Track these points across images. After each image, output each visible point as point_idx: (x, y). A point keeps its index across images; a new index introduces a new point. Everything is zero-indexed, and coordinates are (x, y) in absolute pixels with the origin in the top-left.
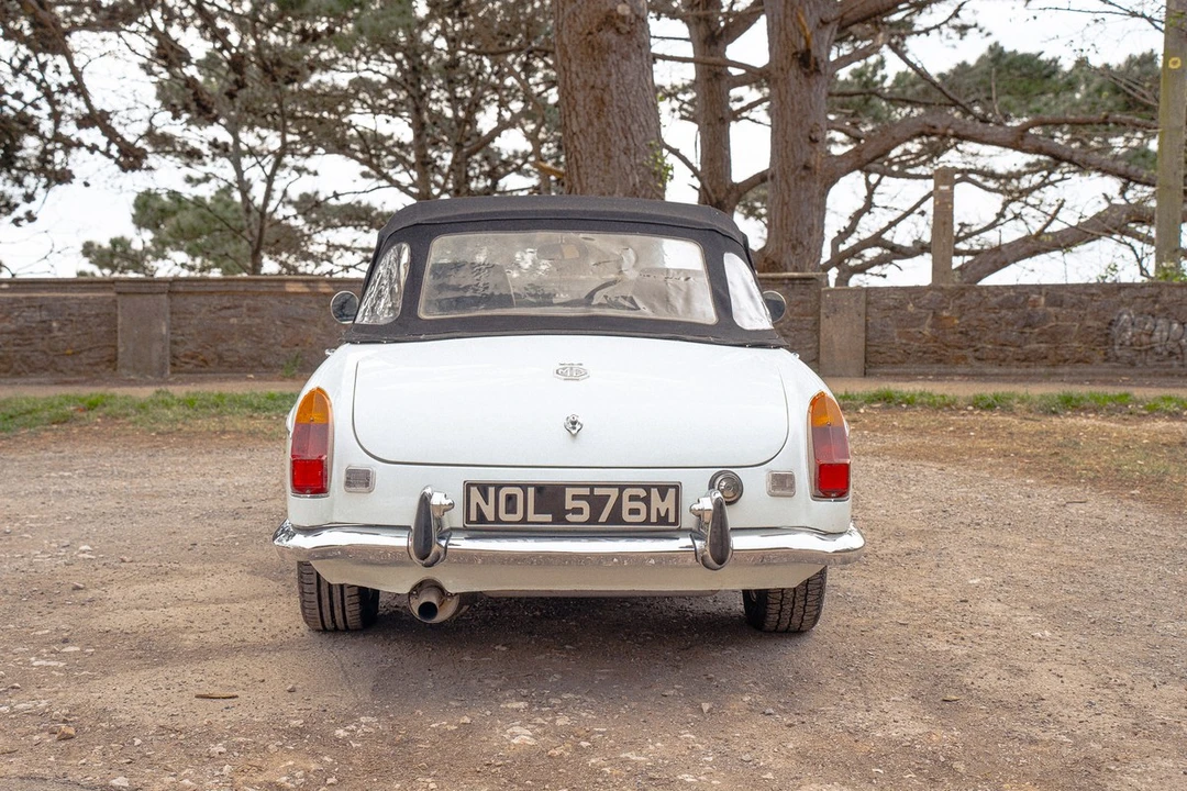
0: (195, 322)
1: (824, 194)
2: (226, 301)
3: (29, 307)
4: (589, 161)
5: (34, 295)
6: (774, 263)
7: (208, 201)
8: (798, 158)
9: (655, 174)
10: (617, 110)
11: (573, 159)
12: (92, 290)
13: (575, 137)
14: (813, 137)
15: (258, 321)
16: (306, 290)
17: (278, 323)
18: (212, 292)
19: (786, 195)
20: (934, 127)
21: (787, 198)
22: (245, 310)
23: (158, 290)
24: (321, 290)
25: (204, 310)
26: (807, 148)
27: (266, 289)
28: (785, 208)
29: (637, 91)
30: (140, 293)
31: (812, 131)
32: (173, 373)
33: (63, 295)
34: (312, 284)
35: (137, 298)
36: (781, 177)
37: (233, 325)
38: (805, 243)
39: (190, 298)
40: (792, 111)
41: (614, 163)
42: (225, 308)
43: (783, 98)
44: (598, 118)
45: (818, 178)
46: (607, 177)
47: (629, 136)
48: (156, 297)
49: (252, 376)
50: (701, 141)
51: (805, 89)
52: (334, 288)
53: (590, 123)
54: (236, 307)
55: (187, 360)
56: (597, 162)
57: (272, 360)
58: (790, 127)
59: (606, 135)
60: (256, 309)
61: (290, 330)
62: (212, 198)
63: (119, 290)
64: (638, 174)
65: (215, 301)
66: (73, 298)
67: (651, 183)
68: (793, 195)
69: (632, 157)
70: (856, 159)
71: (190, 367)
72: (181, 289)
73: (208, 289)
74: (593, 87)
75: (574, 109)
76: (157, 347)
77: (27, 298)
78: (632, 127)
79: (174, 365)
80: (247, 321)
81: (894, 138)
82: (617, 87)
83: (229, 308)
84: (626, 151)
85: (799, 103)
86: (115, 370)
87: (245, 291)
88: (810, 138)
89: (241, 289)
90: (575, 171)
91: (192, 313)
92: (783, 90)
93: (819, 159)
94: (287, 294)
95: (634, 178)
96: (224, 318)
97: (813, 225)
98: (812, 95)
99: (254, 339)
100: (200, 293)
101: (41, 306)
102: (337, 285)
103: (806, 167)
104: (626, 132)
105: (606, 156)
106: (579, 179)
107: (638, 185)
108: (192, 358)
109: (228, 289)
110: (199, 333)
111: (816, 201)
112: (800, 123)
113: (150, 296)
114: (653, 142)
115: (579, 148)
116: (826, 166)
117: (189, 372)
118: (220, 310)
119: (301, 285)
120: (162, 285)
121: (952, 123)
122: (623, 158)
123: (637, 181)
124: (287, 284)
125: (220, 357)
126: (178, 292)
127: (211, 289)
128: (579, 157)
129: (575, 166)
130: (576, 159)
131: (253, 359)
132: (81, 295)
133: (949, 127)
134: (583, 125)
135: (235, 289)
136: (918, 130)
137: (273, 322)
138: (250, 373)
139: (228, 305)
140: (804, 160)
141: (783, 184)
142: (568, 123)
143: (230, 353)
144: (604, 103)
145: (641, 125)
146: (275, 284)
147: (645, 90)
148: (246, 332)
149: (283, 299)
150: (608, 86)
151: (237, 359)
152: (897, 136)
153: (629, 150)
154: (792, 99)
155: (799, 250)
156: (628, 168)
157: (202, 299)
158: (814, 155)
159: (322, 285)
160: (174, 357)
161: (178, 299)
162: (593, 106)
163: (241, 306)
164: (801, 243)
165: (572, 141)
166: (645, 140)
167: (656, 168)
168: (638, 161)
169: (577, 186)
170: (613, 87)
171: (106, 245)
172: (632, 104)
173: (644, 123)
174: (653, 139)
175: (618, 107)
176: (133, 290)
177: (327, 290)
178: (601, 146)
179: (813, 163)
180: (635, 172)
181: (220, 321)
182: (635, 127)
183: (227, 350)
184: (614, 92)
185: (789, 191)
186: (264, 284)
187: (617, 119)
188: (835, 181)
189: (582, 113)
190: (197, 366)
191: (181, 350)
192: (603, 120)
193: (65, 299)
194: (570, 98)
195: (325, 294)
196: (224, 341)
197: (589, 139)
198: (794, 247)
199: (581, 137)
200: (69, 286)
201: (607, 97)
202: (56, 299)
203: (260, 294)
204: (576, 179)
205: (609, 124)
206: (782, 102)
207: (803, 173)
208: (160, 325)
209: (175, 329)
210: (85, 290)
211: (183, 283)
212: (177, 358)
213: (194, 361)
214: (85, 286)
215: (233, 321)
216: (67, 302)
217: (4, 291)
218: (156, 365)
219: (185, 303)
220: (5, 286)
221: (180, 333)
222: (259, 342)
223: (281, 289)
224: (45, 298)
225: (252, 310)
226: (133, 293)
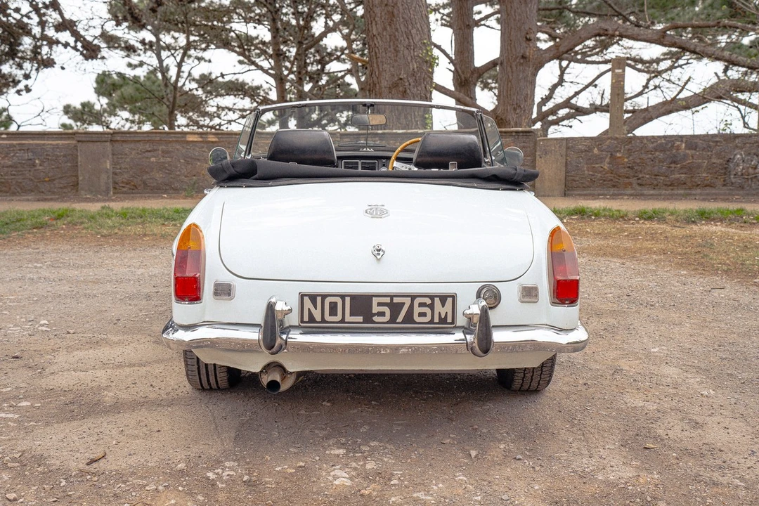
0: (128, 160)
1: (535, 75)
2: (148, 147)
3: (20, 150)
4: (384, 54)
5: (24, 142)
6: (501, 119)
7: (142, 78)
8: (518, 51)
9: (427, 62)
10: (402, 20)
11: (373, 53)
12: (61, 139)
13: (375, 38)
14: (528, 37)
15: (169, 159)
16: (200, 139)
17: (182, 161)
18: (139, 141)
19: (510, 74)
20: (606, 30)
21: (511, 77)
22: (160, 152)
23: (104, 139)
24: (210, 139)
25: (134, 153)
26: (524, 44)
27: (174, 139)
28: (510, 84)
29: (415, 8)
30: (93, 141)
31: (527, 34)
32: (114, 193)
33: (43, 142)
34: (203, 136)
35: (90, 145)
36: (507, 63)
37: (153, 162)
38: (522, 106)
39: (125, 145)
40: (515, 20)
41: (400, 54)
42: (147, 151)
43: (509, 12)
44: (390, 25)
45: (531, 64)
46: (396, 64)
47: (410, 38)
48: (103, 144)
49: (165, 196)
50: (455, 40)
51: (523, 5)
52: (218, 138)
53: (385, 29)
54: (155, 150)
55: (123, 185)
56: (389, 54)
57: (177, 185)
58: (513, 30)
59: (395, 37)
60: (168, 152)
61: (190, 166)
62: (145, 77)
63: (79, 139)
64: (416, 62)
65: (141, 146)
66: (48, 144)
67: (424, 68)
68: (515, 75)
69: (412, 51)
70: (556, 51)
71: (124, 189)
72: (118, 138)
73: (136, 139)
74: (386, 5)
75: (374, 19)
76: (104, 176)
77: (19, 144)
78: (412, 31)
79: (115, 188)
80: (162, 160)
81: (580, 38)
82: (402, 5)
83: (150, 151)
84: (408, 47)
85: (520, 15)
86: (77, 191)
87: (161, 140)
88: (526, 38)
89: (158, 139)
90: (375, 61)
91: (126, 154)
92: (509, 6)
93: (532, 51)
94: (188, 142)
95: (413, 65)
96: (147, 157)
97: (527, 94)
98: (528, 9)
99: (167, 171)
100: (132, 141)
101: (28, 150)
102: (220, 136)
103: (523, 57)
104: (408, 35)
105: (395, 50)
106: (378, 66)
107: (416, 70)
108: (127, 184)
109: (150, 138)
110: (131, 168)
111: (530, 78)
112: (520, 29)
113: (99, 143)
114: (425, 41)
115: (377, 45)
116: (536, 56)
117: (123, 193)
118: (144, 152)
119: (196, 136)
120: (106, 136)
121: (618, 27)
122: (406, 52)
123: (415, 66)
124: (188, 136)
125: (145, 183)
126: (117, 141)
127: (138, 139)
128: (377, 51)
129: (375, 57)
130: (376, 53)
131: (166, 184)
132: (54, 143)
133: (616, 30)
134: (380, 30)
135: (153, 139)
136: (597, 32)
137: (179, 160)
138: (164, 194)
139: (150, 149)
140: (522, 52)
141: (509, 68)
142: (370, 29)
143: (151, 181)
144: (394, 16)
145: (418, 30)
146: (180, 136)
147: (420, 7)
148: (162, 167)
149: (185, 145)
150: (396, 4)
151: (155, 184)
152: (582, 36)
153: (410, 46)
154: (515, 12)
155: (518, 111)
156: (409, 58)
157: (132, 145)
158: (529, 48)
159: (210, 136)
160: (115, 183)
161: (116, 145)
162: (387, 16)
163: (158, 150)
164: (520, 106)
165: (373, 41)
166: (420, 40)
167: (428, 59)
168: (415, 54)
169: (377, 70)
170: (399, 5)
171: (79, 107)
172: (412, 16)
173: (420, 29)
174: (426, 39)
175: (403, 18)
176: (88, 139)
177: (214, 140)
178: (392, 44)
179: (528, 54)
180: (414, 61)
181: (144, 160)
182: (414, 31)
183: (149, 179)
184: (401, 7)
185: (512, 72)
186: (172, 135)
187: (402, 26)
188: (541, 66)
189: (379, 22)
190: (130, 189)
191: (119, 179)
192: (393, 26)
193: (44, 144)
194: (371, 12)
195: (212, 142)
196: (147, 172)
197: (384, 40)
198: (515, 109)
199: (379, 37)
200: (46, 136)
201: (395, 11)
202: (38, 145)
203: (170, 142)
204: (375, 65)
205: (397, 30)
206: (508, 15)
207: (522, 61)
208: (105, 162)
209: (115, 165)
210: (57, 139)
211: (120, 135)
212: (117, 183)
213: (128, 186)
214: (56, 136)
215: (153, 159)
216: (45, 147)
217: (3, 139)
218: (103, 188)
219: (121, 148)
220: (4, 136)
221: (118, 167)
222: (170, 174)
223: (183, 139)
224: (30, 144)
225: (165, 152)
226: (88, 141)
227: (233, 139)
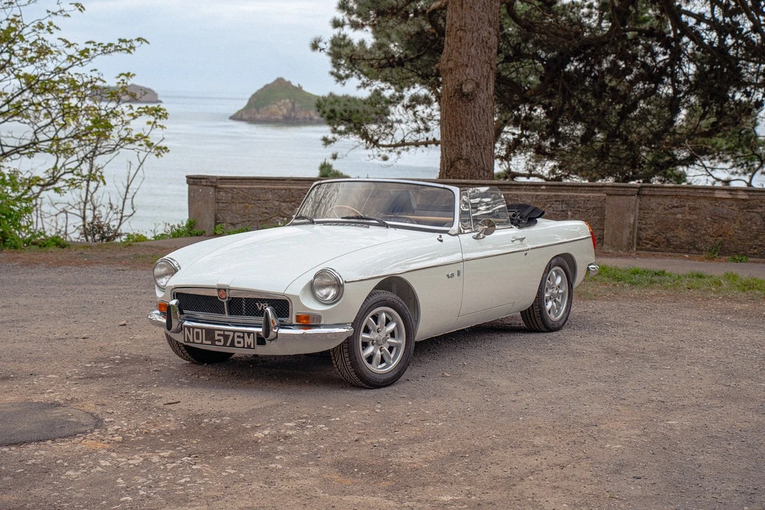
0: (654, 215)
2: (675, 202)
3: (556, 201)
5: (560, 194)
15: (695, 217)
16: (730, 196)
17: (708, 219)
18: (667, 196)
22: (687, 208)
23: (630, 193)
24: (739, 197)
25: (661, 207)
27: (702, 195)
30: (618, 195)
32: (637, 249)
33: (575, 194)
34: (733, 193)
35: (617, 198)
37: (678, 219)
39: (653, 200)
42: (674, 207)
48: (629, 198)
49: (687, 256)
52: (749, 195)
54: (682, 206)
55: (647, 242)
57: (701, 245)
60: (695, 209)
61: (716, 226)
63: (610, 192)
65: (668, 202)
66: (581, 196)
71: (648, 246)
72: (646, 193)
73: (663, 193)
76: (627, 232)
79: (638, 244)
80: (688, 217)
83: (677, 207)
86: (602, 245)
87: (688, 196)
89: (685, 194)
91: (653, 209)
94: (716, 199)
96: (673, 214)
99: (692, 230)
100: (659, 196)
101: (562, 201)
102: (751, 194)
108: (651, 241)
109: (677, 193)
110: (656, 224)
113: (624, 197)
117: (647, 250)
118: (671, 208)
119: (725, 192)
120: (632, 190)
124: (716, 192)
125: (668, 241)
126: (645, 195)
127: (667, 194)
131: (690, 244)
132: (587, 195)
135: (680, 194)
137: (705, 218)
138: (687, 253)
139: (677, 205)
143: (675, 239)
146: (708, 191)
148: (688, 225)
149: (713, 202)
151: (678, 243)
157: (659, 200)
159: (741, 194)
160: (639, 239)
161: (644, 198)
163: (685, 206)
176: (614, 192)
177: (744, 197)
181: (669, 216)
183: (673, 237)
186: (700, 191)
190: (653, 246)
191: (643, 234)
193: (577, 197)
195: (743, 200)
196: (672, 230)
200: (580, 188)
202: (571, 197)
203: (699, 198)
208: (629, 216)
209: (641, 220)
210: (588, 191)
211: (648, 189)
212: (641, 239)
213: (651, 243)
214: (589, 188)
215: (679, 216)
216: (577, 199)
218: (625, 243)
219: (648, 202)
220: (543, 187)
221: (644, 222)
222: (695, 233)
223: (711, 195)
224: (565, 195)
225: (693, 209)
226: (615, 195)
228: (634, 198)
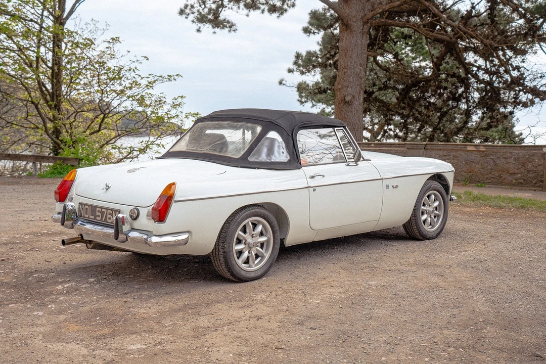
2: (445, 153)
5: (381, 149)
12: (400, 147)
15: (456, 161)
16: (475, 149)
17: (464, 162)
22: (452, 157)
23: (419, 148)
24: (481, 149)
25: (437, 156)
27: (460, 148)
30: (414, 149)
33: (390, 149)
34: (477, 147)
35: (412, 151)
39: (433, 152)
42: (444, 156)
48: (419, 150)
54: (449, 155)
57: (459, 178)
60: (456, 157)
61: (468, 166)
63: (409, 147)
65: (441, 153)
66: (393, 150)
72: (429, 148)
73: (438, 148)
77: (379, 150)
83: (446, 156)
87: (452, 149)
89: (450, 148)
94: (468, 151)
100: (437, 149)
102: (487, 147)
109: (446, 148)
113: (417, 150)
119: (473, 147)
120: (421, 146)
124: (468, 147)
127: (440, 148)
132: (396, 149)
135: (448, 148)
137: (462, 162)
146: (463, 146)
149: (466, 153)
157: (436, 152)
159: (481, 147)
161: (428, 151)
163: (451, 155)
176: (411, 147)
177: (483, 150)
186: (459, 146)
203: (458, 150)
210: (397, 147)
211: (430, 146)
214: (397, 145)
216: (391, 152)
217: (372, 147)
219: (430, 153)
220: (373, 145)
223: (465, 149)
224: (384, 150)
226: (412, 149)
227: (495, 150)
228: (422, 151)
